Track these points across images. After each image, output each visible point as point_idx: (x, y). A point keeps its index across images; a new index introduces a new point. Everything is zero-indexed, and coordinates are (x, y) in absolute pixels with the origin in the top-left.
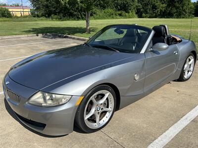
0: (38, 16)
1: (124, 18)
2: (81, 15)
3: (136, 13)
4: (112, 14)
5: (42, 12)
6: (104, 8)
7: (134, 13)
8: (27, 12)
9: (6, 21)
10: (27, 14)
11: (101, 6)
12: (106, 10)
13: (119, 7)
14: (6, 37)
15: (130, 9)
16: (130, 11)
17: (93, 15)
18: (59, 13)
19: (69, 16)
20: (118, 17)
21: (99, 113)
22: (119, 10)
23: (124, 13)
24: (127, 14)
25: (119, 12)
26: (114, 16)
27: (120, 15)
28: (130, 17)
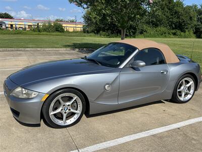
0: (88, 32)
1: (179, 38)
2: (130, 33)
3: (194, 33)
4: (165, 33)
5: (93, 28)
6: (156, 26)
7: (192, 32)
8: (79, 28)
9: (58, 35)
10: (79, 29)
11: (153, 24)
12: (159, 28)
13: (173, 25)
14: (47, 49)
15: (187, 28)
16: (187, 31)
17: (143, 33)
18: (107, 30)
19: (117, 33)
20: (172, 36)
21: (65, 112)
22: (173, 29)
23: (178, 32)
24: (182, 33)
25: (174, 31)
26: (167, 34)
27: (174, 34)
28: (185, 37)
